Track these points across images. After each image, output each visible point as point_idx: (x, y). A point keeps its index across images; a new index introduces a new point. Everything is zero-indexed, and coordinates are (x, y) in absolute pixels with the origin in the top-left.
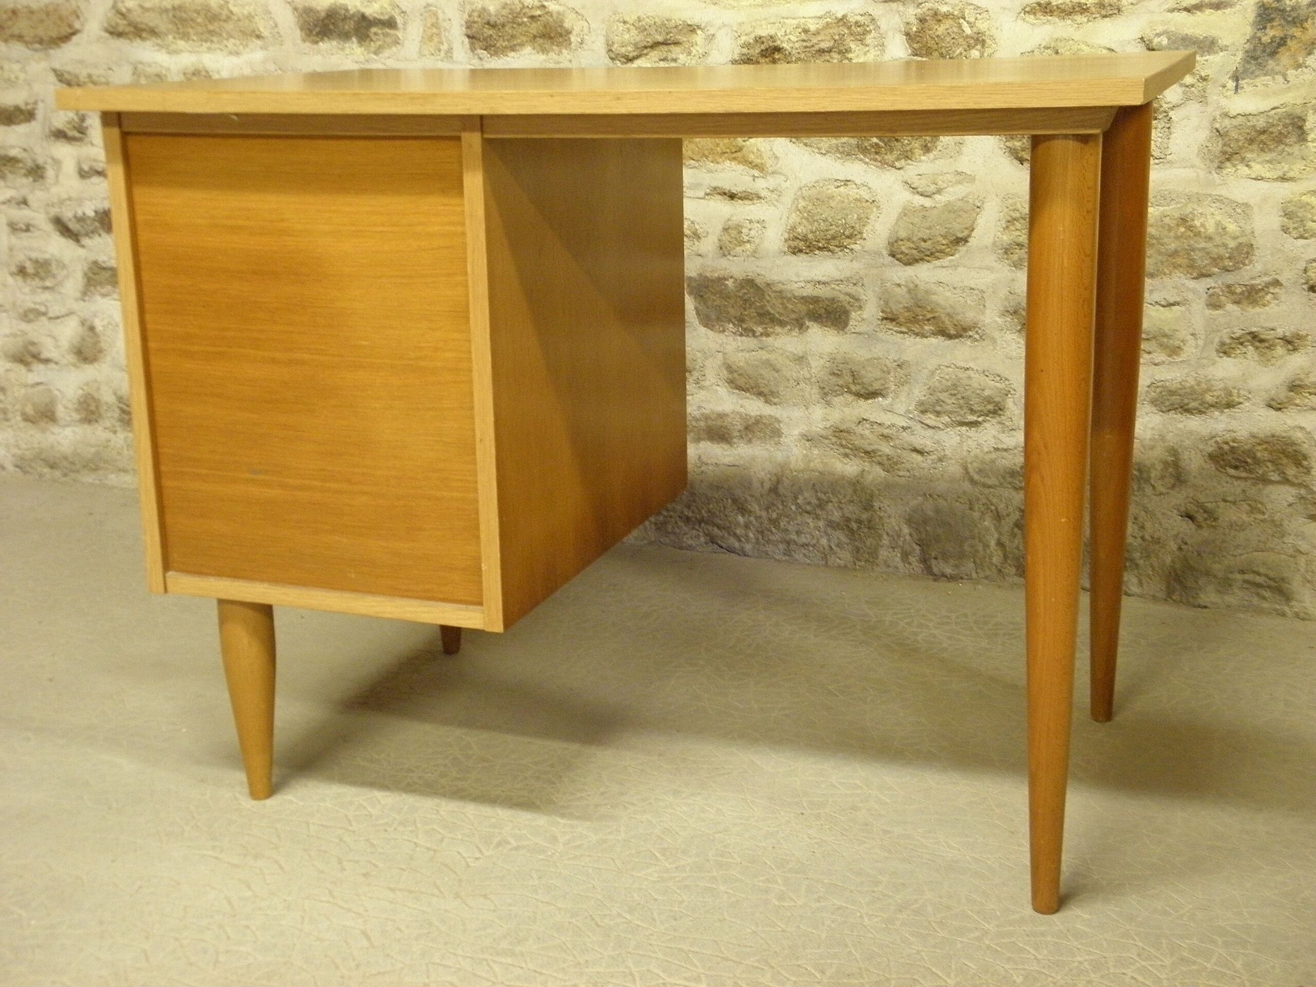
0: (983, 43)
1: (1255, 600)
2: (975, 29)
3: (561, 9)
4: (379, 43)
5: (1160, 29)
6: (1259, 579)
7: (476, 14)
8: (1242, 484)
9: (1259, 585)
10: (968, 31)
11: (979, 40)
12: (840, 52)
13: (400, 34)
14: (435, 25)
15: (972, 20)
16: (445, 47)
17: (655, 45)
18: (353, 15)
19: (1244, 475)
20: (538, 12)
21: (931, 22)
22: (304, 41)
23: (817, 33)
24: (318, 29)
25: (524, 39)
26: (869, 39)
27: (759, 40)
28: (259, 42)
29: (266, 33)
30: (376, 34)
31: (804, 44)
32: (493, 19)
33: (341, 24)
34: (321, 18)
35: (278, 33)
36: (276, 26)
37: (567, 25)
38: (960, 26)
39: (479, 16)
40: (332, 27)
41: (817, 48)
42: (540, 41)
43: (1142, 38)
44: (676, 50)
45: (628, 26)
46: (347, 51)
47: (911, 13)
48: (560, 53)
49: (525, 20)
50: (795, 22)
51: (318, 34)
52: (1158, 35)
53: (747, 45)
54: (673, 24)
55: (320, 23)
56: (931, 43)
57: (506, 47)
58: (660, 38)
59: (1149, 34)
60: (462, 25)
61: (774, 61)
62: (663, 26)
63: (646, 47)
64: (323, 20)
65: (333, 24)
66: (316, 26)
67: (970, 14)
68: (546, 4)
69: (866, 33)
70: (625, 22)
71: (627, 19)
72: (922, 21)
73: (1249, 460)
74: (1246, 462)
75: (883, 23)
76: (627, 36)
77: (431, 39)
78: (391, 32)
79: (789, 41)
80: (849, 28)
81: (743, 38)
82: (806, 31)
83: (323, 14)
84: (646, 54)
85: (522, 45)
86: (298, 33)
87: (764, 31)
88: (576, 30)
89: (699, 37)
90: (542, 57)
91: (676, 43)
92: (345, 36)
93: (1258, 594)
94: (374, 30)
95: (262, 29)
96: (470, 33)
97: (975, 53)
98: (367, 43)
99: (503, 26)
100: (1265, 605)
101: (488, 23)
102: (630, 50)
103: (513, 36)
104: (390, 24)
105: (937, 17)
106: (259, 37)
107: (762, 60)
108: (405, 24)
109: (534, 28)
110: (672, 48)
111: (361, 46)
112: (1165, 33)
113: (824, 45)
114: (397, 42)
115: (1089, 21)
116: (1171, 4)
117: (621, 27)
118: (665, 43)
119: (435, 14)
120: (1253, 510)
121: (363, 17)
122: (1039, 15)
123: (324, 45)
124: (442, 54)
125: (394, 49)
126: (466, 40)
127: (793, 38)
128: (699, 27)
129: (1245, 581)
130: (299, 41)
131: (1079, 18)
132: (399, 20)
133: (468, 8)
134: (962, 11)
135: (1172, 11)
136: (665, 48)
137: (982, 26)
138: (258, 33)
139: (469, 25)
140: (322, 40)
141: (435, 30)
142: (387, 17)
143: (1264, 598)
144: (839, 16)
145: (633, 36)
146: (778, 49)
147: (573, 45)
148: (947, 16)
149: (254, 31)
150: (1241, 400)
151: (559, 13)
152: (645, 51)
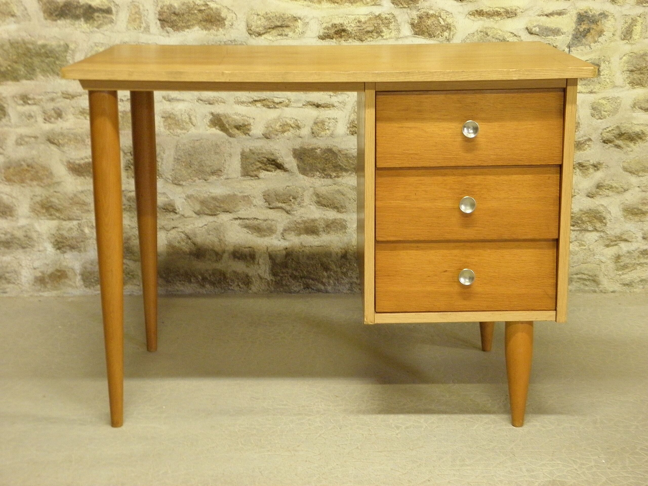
0: (450, 29)
1: (582, 287)
2: (446, 22)
3: (218, 6)
4: (99, 22)
5: (535, 24)
6: (585, 277)
7: (165, 8)
8: (576, 233)
9: (585, 280)
10: (443, 23)
11: (448, 27)
12: (377, 32)
13: (114, 17)
14: (138, 13)
15: (445, 18)
16: (144, 25)
17: (277, 27)
18: (83, 6)
19: (577, 229)
20: (203, 8)
21: (425, 19)
22: (46, 19)
23: (365, 23)
24: (57, 13)
25: (195, 22)
26: (391, 26)
27: (334, 26)
28: (13, 19)
29: (18, 13)
30: (98, 17)
31: (359, 28)
32: (177, 11)
33: (74, 10)
34: (60, 6)
35: (27, 14)
36: (26, 9)
37: (223, 15)
38: (438, 21)
39: (168, 9)
40: (67, 12)
41: (365, 30)
42: (204, 23)
43: (527, 28)
44: (287, 30)
45: (260, 17)
46: (77, 26)
47: (415, 14)
48: (218, 30)
49: (196, 12)
50: (353, 17)
51: (56, 16)
52: (535, 27)
53: (328, 28)
54: (286, 16)
55: (59, 9)
56: (425, 29)
57: (184, 26)
58: (279, 24)
59: (530, 26)
60: (155, 14)
61: (341, 37)
62: (281, 17)
63: (270, 28)
64: (61, 8)
65: (68, 10)
66: (56, 11)
67: (443, 15)
68: (208, 3)
69: (390, 23)
70: (258, 15)
71: (259, 13)
72: (420, 18)
73: (579, 222)
74: (578, 223)
75: (399, 19)
76: (259, 22)
77: (134, 20)
78: (108, 16)
79: (351, 27)
80: (382, 20)
81: (325, 25)
82: (359, 22)
83: (61, 4)
84: (269, 32)
85: (193, 25)
86: (42, 14)
87: (337, 21)
88: (229, 18)
89: (300, 23)
90: (205, 32)
91: (287, 26)
92: (77, 17)
93: (583, 284)
94: (96, 14)
95: (16, 11)
96: (161, 18)
97: (446, 34)
98: (91, 21)
99: (183, 14)
100: (587, 288)
101: (174, 13)
102: (261, 30)
103: (188, 21)
104: (108, 11)
105: (428, 16)
106: (13, 16)
107: (335, 36)
108: (117, 12)
109: (200, 16)
110: (285, 29)
111: (86, 23)
112: (538, 26)
113: (369, 29)
114: (112, 21)
115: (501, 19)
116: (539, 12)
117: (256, 17)
118: (281, 26)
119: (138, 7)
120: (581, 245)
121: (90, 7)
122: (476, 16)
123: (60, 22)
124: (142, 29)
125: (110, 25)
126: (158, 22)
127: (353, 25)
128: (300, 18)
129: (579, 278)
130: (42, 19)
131: (497, 18)
132: (114, 9)
133: (160, 4)
134: (440, 13)
135: (539, 15)
136: (281, 29)
137: (449, 21)
138: (13, 13)
139: (160, 14)
140: (60, 19)
141: (137, 16)
142: (106, 7)
143: (586, 285)
144: (377, 14)
145: (263, 22)
146: (344, 31)
147: (226, 26)
148: (432, 15)
149: (10, 12)
150: (575, 194)
151: (217, 9)
152: (269, 30)
